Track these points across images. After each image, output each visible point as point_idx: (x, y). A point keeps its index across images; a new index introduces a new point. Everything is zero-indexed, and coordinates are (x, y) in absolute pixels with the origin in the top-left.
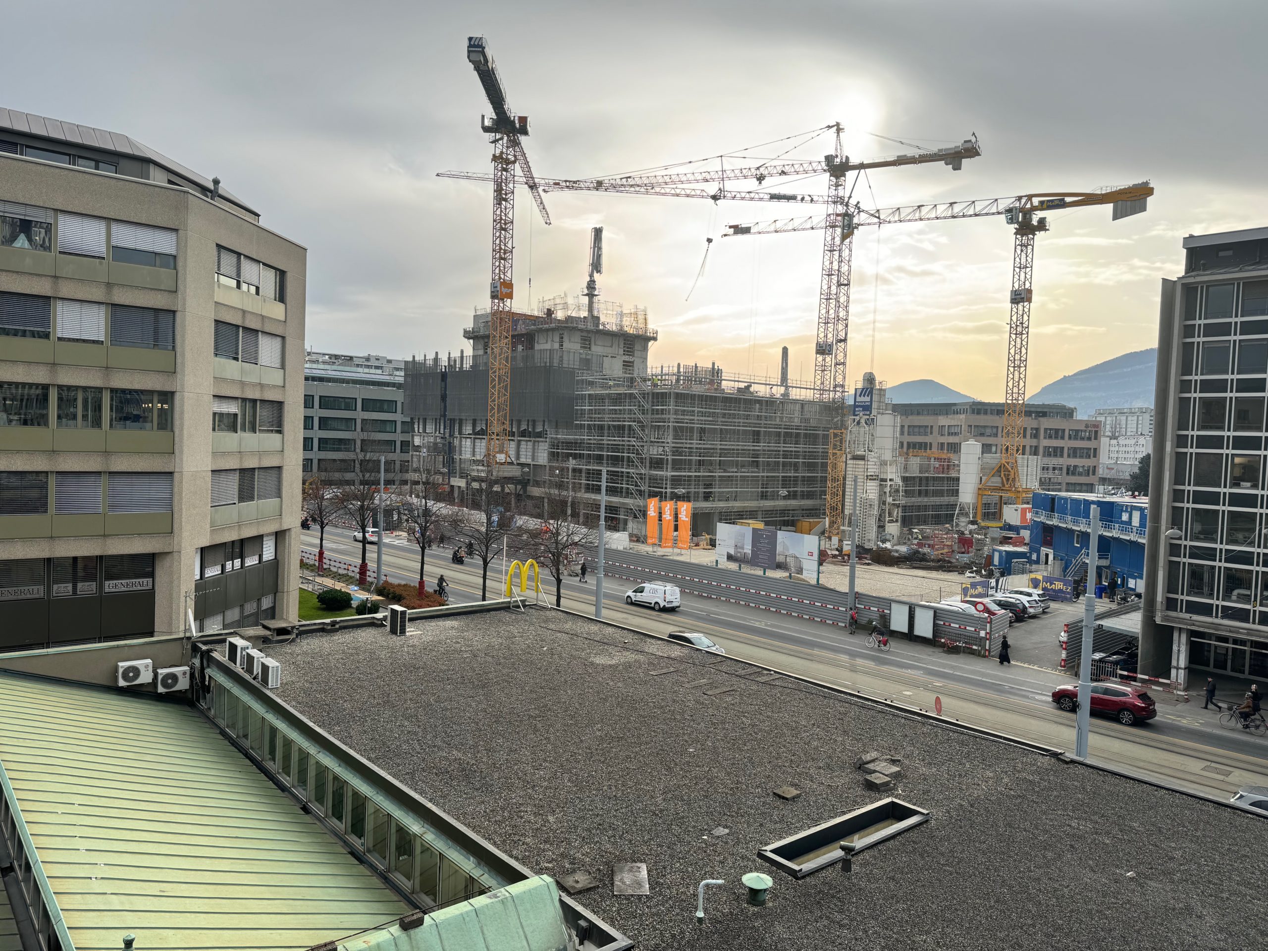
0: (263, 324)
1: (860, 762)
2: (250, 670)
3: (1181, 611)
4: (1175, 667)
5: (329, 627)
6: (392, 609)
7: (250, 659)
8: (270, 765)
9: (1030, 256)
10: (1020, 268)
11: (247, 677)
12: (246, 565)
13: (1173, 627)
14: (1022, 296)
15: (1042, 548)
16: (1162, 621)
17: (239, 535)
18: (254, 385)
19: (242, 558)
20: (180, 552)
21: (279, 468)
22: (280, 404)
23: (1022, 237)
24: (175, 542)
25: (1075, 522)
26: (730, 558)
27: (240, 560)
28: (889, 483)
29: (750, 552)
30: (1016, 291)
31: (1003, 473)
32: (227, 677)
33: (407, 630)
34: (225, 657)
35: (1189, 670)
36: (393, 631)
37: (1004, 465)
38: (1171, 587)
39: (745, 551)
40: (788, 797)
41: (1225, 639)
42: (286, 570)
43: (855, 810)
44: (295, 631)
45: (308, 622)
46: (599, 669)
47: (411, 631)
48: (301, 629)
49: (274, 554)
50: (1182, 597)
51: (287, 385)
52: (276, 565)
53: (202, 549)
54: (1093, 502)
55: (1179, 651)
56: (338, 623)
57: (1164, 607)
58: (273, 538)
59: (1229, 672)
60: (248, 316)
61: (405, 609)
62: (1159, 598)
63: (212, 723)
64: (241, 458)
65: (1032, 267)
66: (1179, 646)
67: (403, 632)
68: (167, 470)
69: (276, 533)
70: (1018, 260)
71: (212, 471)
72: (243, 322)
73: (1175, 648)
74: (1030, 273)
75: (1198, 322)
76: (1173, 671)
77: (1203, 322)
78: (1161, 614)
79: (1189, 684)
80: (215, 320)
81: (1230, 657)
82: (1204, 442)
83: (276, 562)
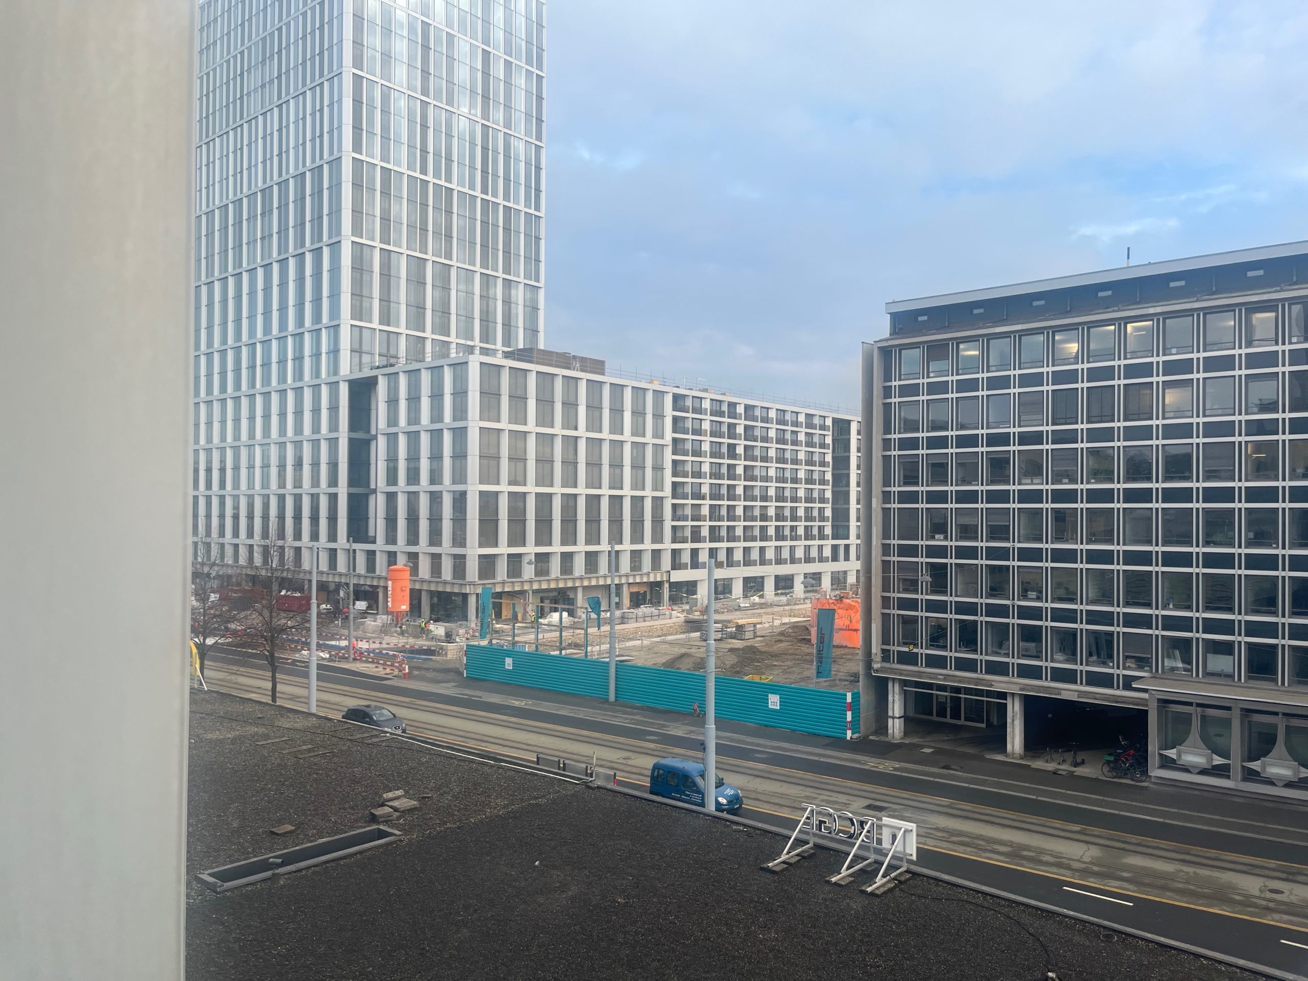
1: (383, 800)
3: (894, 662)
4: (891, 717)
13: (887, 678)
16: (878, 673)
35: (906, 718)
38: (885, 640)
40: (280, 832)
50: (894, 648)
55: (894, 701)
57: (879, 658)
59: (948, 720)
62: (876, 649)
66: (893, 696)
73: (890, 698)
75: (894, 383)
76: (890, 721)
77: (897, 383)
78: (876, 666)
79: (906, 733)
81: (949, 705)
82: (904, 497)
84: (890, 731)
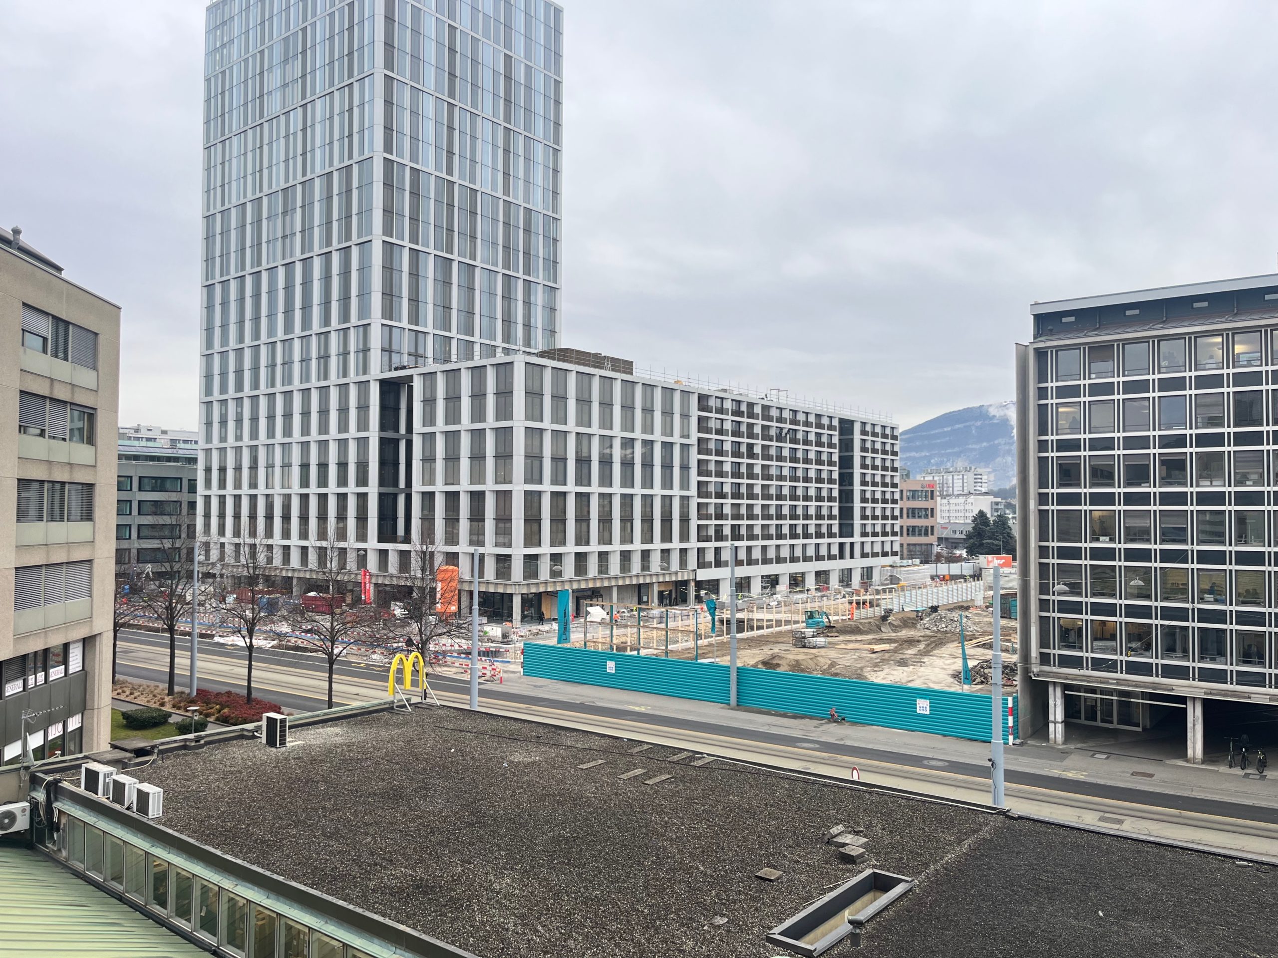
0: (73, 393)
1: (828, 836)
2: (119, 799)
3: (1055, 665)
4: (1052, 723)
5: (193, 744)
6: (268, 718)
7: (119, 786)
8: (157, 909)
11: (117, 807)
12: (51, 679)
13: (1048, 682)
16: (1037, 676)
17: (46, 643)
18: (62, 465)
19: (46, 670)
21: (90, 561)
22: (90, 486)
27: (43, 673)
32: (86, 811)
33: (288, 740)
34: (79, 786)
35: (1067, 723)
36: (271, 742)
38: (1044, 642)
40: (772, 878)
41: (1093, 690)
42: (96, 681)
43: (840, 885)
44: (156, 751)
45: (167, 739)
46: (520, 768)
47: (290, 742)
48: (161, 748)
49: (81, 664)
50: (1054, 651)
51: (99, 464)
52: (84, 678)
55: (1055, 705)
56: (202, 738)
57: (1038, 661)
58: (80, 645)
59: (1099, 723)
60: (57, 386)
62: (1034, 653)
63: (65, 866)
64: (48, 552)
66: (1055, 700)
67: (283, 742)
69: (84, 639)
71: (16, 568)
72: (51, 393)
73: (1051, 702)
75: (1050, 385)
76: (1051, 726)
77: (1054, 384)
78: (1035, 669)
79: (1067, 738)
80: (21, 391)
81: (1099, 708)
82: (1063, 499)
83: (85, 672)
84: (1052, 736)
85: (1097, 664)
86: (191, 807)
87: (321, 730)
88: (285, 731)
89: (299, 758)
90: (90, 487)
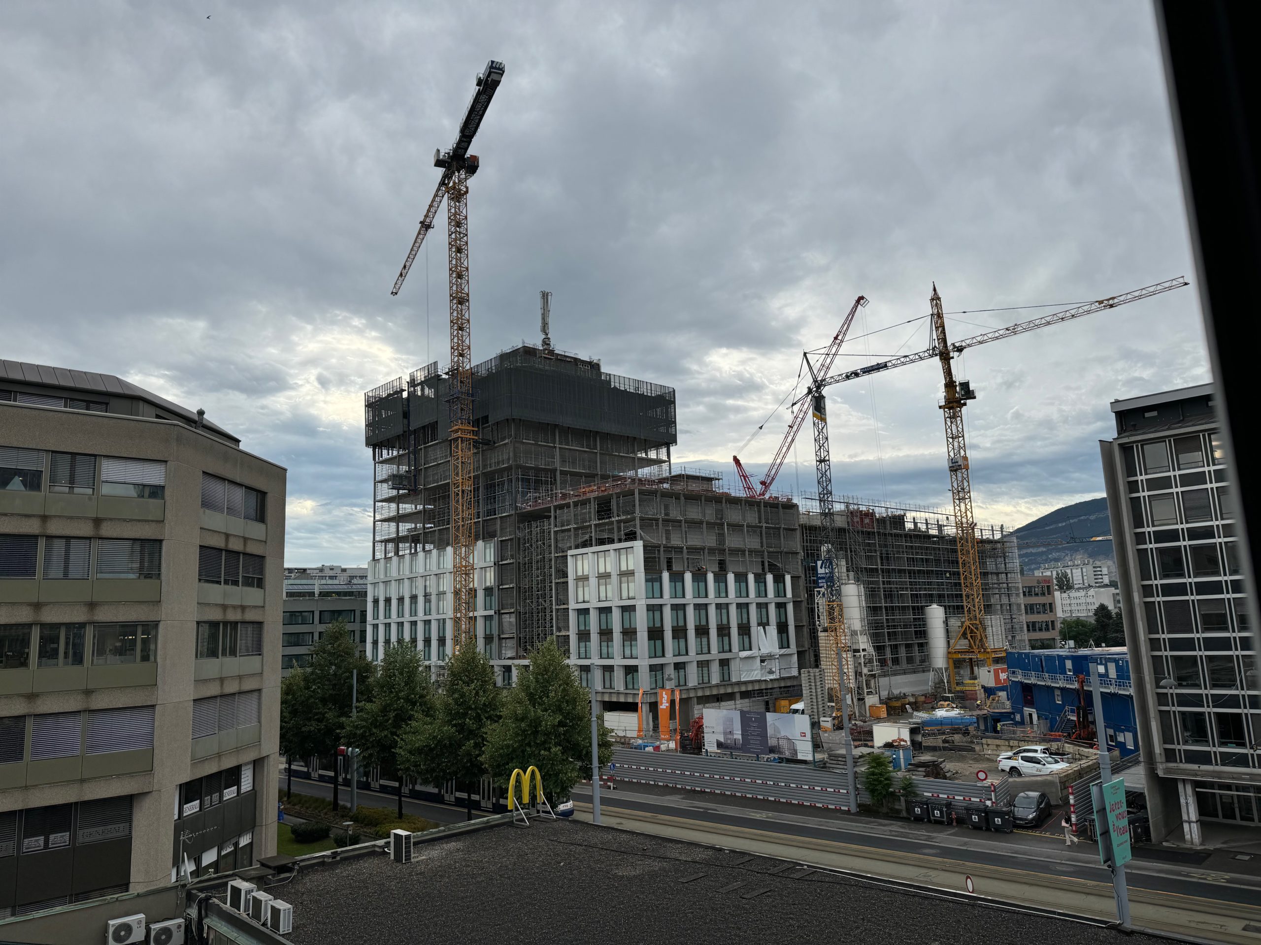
0: (244, 545)
2: (257, 915)
3: (1181, 761)
4: (1186, 822)
5: (330, 860)
6: (395, 834)
7: (257, 902)
9: (961, 426)
10: (952, 438)
11: (255, 923)
12: (225, 799)
13: (1176, 780)
14: (959, 464)
15: (1025, 709)
16: (1164, 774)
17: (220, 766)
18: (234, 607)
19: (220, 791)
20: (160, 791)
21: (259, 690)
23: (950, 410)
24: (155, 781)
25: (1054, 679)
26: (720, 745)
27: (218, 794)
28: (862, 654)
29: (740, 737)
30: (952, 459)
31: (969, 636)
32: (230, 927)
33: (412, 856)
34: (226, 904)
35: (1202, 824)
36: (398, 858)
37: (969, 627)
38: (1167, 738)
39: (735, 737)
41: (1228, 787)
42: (265, 800)
44: (296, 867)
45: (307, 856)
46: (625, 881)
47: (414, 858)
48: (301, 864)
49: (251, 784)
50: (1179, 747)
51: (267, 604)
52: (253, 797)
53: (181, 785)
54: (1067, 657)
55: (1187, 803)
56: (339, 854)
57: (1164, 759)
58: (251, 766)
59: (1239, 822)
60: (231, 540)
61: (409, 833)
62: (1158, 749)
64: (222, 684)
65: (963, 436)
66: (1186, 799)
67: (408, 858)
68: (149, 703)
69: (254, 761)
70: (949, 430)
71: (194, 700)
72: (226, 545)
73: (1182, 801)
74: (962, 442)
75: (1140, 478)
76: (1186, 826)
77: (1144, 477)
78: (1161, 766)
79: (1204, 838)
80: (200, 546)
81: (1236, 805)
82: (1168, 590)
83: (254, 793)
84: (1188, 837)
85: (1227, 759)
86: (318, 922)
87: (444, 845)
88: (410, 846)
89: (421, 874)
90: (259, 624)
